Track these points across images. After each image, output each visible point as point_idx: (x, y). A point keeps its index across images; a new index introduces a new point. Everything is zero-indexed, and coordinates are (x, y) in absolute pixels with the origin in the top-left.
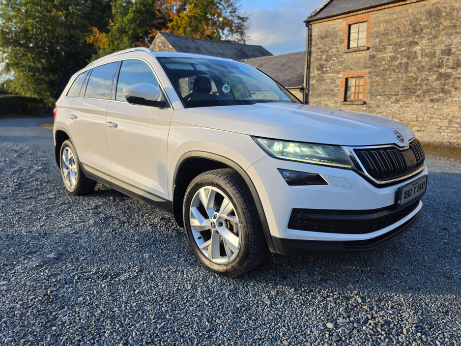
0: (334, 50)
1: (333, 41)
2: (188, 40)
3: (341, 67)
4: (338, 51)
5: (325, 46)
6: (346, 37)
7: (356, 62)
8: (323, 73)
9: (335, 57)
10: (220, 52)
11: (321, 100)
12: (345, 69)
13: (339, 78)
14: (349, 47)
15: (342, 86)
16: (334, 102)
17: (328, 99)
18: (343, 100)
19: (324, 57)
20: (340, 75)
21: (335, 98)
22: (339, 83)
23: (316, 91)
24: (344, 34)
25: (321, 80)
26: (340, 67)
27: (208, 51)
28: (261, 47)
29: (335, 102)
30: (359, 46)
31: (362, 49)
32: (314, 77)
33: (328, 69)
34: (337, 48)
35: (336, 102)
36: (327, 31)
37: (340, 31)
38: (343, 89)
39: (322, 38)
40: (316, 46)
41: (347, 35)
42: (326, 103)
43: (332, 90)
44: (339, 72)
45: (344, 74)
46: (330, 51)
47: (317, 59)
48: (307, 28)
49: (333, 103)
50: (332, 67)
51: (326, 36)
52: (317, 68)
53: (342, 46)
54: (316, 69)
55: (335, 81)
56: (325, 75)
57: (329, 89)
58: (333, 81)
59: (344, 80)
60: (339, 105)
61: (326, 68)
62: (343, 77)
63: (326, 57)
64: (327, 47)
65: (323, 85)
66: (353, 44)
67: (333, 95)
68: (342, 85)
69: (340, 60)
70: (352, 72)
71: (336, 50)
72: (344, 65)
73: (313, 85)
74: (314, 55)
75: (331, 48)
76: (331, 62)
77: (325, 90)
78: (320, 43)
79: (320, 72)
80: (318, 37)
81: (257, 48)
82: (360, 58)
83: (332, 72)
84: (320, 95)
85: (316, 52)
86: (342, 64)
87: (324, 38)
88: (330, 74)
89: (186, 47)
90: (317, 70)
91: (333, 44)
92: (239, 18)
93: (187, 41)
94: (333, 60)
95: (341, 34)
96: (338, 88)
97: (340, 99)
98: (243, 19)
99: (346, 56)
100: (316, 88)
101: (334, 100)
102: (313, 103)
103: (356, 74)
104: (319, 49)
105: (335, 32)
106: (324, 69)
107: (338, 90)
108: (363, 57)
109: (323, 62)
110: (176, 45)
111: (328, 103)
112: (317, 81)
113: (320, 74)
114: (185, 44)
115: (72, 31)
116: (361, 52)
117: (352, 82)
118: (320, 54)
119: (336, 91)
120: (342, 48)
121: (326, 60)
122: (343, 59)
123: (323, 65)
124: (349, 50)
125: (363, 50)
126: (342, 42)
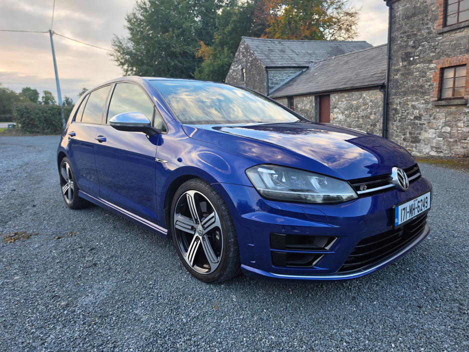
0: (424, 32)
1: (423, 20)
2: (274, 43)
3: (434, 54)
4: (429, 33)
5: (412, 27)
6: (440, 11)
7: (455, 44)
8: (411, 63)
9: (426, 41)
10: (309, 52)
11: (407, 100)
12: (438, 57)
13: (431, 69)
14: (445, 24)
15: (435, 80)
16: (424, 101)
17: (416, 99)
18: (436, 99)
19: (411, 43)
20: (432, 66)
21: (426, 97)
22: (431, 76)
23: (401, 89)
24: (438, 8)
25: (407, 73)
26: (432, 54)
27: (294, 52)
28: (365, 42)
29: (426, 101)
30: (460, 21)
31: (463, 25)
32: (398, 70)
33: (416, 58)
34: (428, 28)
35: (427, 103)
36: (415, 7)
37: (432, 4)
38: (436, 84)
39: (408, 18)
40: (401, 29)
41: (442, 9)
42: (413, 103)
43: (422, 87)
44: (430, 62)
45: (437, 64)
46: (419, 34)
47: (402, 47)
48: (388, 8)
49: (423, 103)
50: (421, 56)
51: (414, 15)
52: (402, 58)
53: (435, 25)
54: (400, 60)
55: (426, 73)
56: (412, 67)
57: (417, 86)
58: (423, 73)
59: (438, 72)
60: (430, 106)
61: (413, 57)
62: (436, 67)
63: (414, 43)
64: (414, 29)
65: (410, 80)
66: (451, 20)
67: (424, 93)
68: (435, 78)
69: (433, 44)
70: (450, 59)
71: (426, 31)
72: (437, 50)
73: (397, 81)
74: (399, 42)
75: (420, 30)
76: (420, 48)
77: (412, 87)
78: (406, 24)
79: (405, 63)
80: (403, 17)
81: (360, 43)
82: (462, 38)
83: (422, 62)
84: (405, 94)
85: (401, 37)
86: (436, 49)
87: (411, 17)
88: (418, 65)
89: (269, 50)
90: (402, 61)
91: (423, 23)
92: (347, 14)
93: (272, 44)
94: (423, 46)
95: (433, 9)
96: (429, 84)
97: (432, 97)
98: (351, 15)
99: (440, 38)
100: (400, 85)
101: (424, 100)
102: (397, 104)
103: (454, 61)
104: (405, 32)
105: (426, 7)
106: (412, 59)
107: (429, 86)
108: (465, 37)
109: (410, 50)
110: (257, 50)
111: (416, 103)
112: (402, 75)
113: (405, 66)
114: (269, 47)
115: (185, 47)
116: (462, 30)
117: (450, 74)
118: (406, 40)
119: (427, 87)
120: (435, 27)
121: (413, 47)
122: (437, 43)
123: (410, 53)
124: (446, 29)
125: (464, 27)
126: (435, 19)
